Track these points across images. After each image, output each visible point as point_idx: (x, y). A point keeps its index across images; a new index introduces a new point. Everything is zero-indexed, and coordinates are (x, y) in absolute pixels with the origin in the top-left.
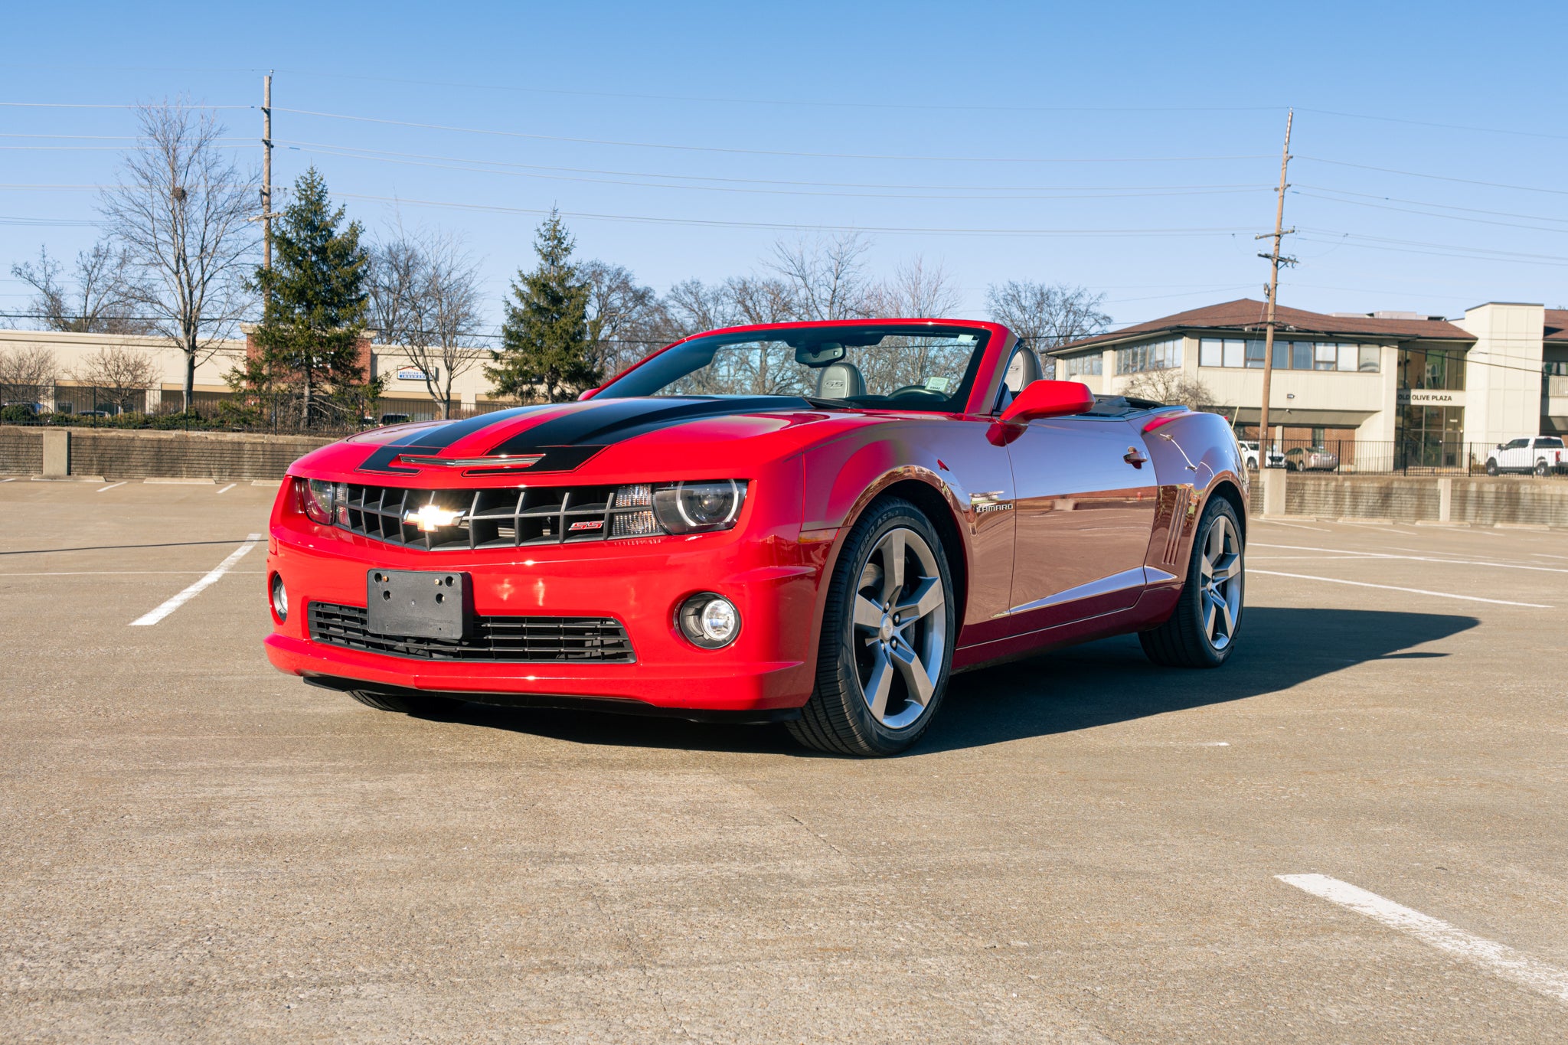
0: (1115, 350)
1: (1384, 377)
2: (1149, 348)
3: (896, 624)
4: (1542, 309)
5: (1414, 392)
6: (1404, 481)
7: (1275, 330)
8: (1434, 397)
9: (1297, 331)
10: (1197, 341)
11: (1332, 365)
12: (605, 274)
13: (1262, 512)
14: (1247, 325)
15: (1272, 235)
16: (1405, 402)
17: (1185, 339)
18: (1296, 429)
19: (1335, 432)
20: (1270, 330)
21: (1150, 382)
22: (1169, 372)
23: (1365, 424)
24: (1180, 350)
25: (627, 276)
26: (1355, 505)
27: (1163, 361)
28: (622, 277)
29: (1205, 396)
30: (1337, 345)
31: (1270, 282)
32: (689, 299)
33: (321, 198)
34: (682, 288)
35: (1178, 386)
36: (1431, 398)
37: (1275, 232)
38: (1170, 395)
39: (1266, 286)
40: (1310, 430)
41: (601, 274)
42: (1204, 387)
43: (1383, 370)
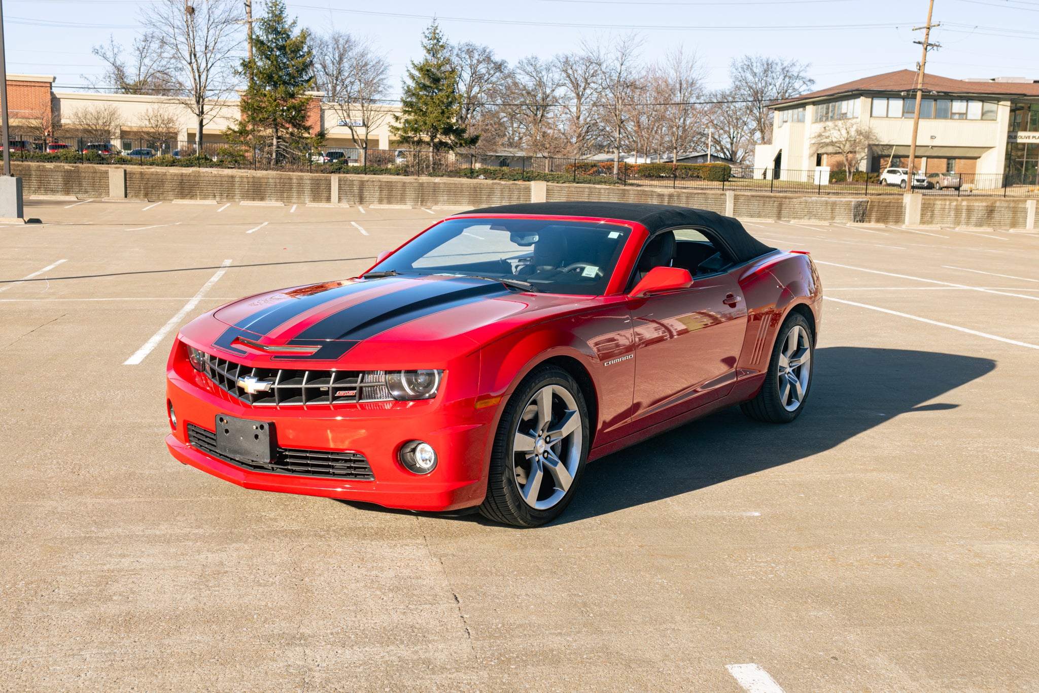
0: (814, 105)
1: (999, 124)
2: (837, 104)
3: (547, 443)
5: (1020, 134)
6: (1004, 201)
7: (923, 94)
8: (1034, 137)
10: (870, 99)
11: (963, 116)
12: (475, 51)
13: (904, 223)
14: (903, 91)
15: (924, 28)
16: (1013, 140)
17: (862, 98)
18: (936, 160)
19: (963, 161)
20: (919, 94)
21: (836, 128)
22: (850, 121)
23: (984, 156)
24: (856, 107)
25: (490, 53)
26: (969, 217)
27: (846, 114)
28: (486, 54)
29: (874, 138)
30: (967, 102)
31: (920, 60)
32: (530, 69)
33: (281, 12)
34: (525, 61)
35: (856, 131)
36: (1031, 137)
37: (926, 25)
38: (850, 137)
39: (919, 62)
40: (945, 160)
41: (472, 51)
42: (873, 131)
43: (999, 119)
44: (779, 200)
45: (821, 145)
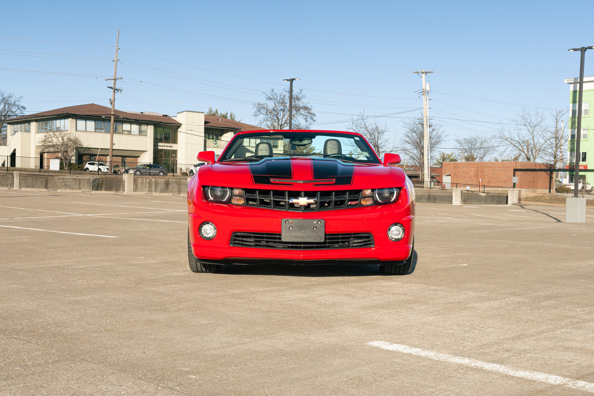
0: (36, 122)
1: (149, 138)
2: (54, 121)
4: (204, 114)
5: (159, 144)
6: (173, 178)
7: (114, 118)
8: (167, 146)
9: (123, 119)
10: (75, 120)
11: (130, 132)
13: (124, 190)
14: (103, 115)
15: (112, 79)
16: (156, 147)
17: (70, 119)
18: (115, 157)
19: (130, 159)
20: (112, 117)
21: (55, 136)
22: (64, 132)
23: (142, 156)
24: (67, 124)
26: (156, 188)
27: (60, 128)
29: (79, 143)
30: (131, 124)
31: (112, 98)
35: (67, 138)
36: (165, 146)
37: (113, 78)
38: (64, 142)
39: (110, 100)
40: (120, 158)
42: (78, 139)
43: (148, 135)
44: (46, 177)
45: (46, 146)
